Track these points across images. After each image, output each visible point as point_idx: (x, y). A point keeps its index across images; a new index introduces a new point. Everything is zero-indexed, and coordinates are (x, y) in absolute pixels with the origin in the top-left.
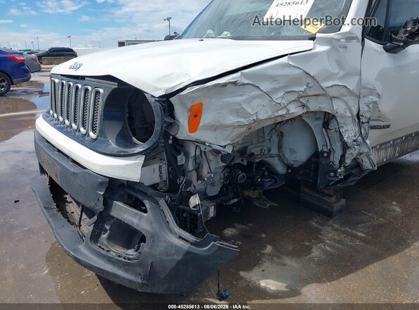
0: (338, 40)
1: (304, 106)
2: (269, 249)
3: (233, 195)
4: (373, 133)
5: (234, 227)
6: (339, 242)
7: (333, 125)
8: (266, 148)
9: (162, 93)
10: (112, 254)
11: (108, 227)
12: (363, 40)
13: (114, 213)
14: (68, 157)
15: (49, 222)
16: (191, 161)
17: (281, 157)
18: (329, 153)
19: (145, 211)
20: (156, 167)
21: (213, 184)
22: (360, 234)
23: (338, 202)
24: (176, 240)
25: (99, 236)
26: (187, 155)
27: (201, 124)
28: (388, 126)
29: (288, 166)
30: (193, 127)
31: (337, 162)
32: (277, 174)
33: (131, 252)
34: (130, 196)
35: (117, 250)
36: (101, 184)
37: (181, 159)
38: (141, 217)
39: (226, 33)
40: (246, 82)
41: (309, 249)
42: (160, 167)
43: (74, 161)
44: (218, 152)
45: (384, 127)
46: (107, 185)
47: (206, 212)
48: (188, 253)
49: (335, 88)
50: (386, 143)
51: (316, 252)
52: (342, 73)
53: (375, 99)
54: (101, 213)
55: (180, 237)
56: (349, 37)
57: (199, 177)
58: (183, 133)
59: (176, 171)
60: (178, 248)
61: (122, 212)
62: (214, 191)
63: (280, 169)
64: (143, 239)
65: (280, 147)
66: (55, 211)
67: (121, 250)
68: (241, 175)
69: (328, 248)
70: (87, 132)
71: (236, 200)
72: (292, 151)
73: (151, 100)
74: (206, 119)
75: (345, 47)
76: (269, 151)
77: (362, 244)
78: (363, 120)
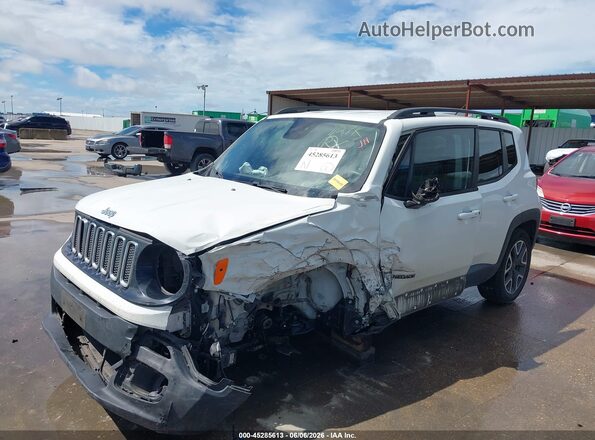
0: (358, 200)
1: (323, 259)
2: (289, 397)
3: (257, 341)
4: (396, 282)
5: (256, 375)
6: (361, 392)
7: (355, 275)
8: (293, 293)
9: (192, 251)
10: (135, 396)
11: (132, 370)
12: (383, 198)
13: (140, 357)
14: (95, 301)
15: (68, 365)
16: (214, 309)
17: (310, 302)
18: (354, 301)
19: (169, 357)
20: (180, 314)
21: (236, 331)
22: (383, 384)
23: (365, 351)
24: (196, 383)
25: (123, 379)
26: (211, 303)
27: (226, 277)
28: (413, 276)
29: (318, 312)
30: (218, 279)
31: (362, 310)
32: (307, 319)
33: (154, 394)
34: (155, 342)
35: (139, 393)
36: (131, 330)
37: (205, 308)
38: (165, 362)
39: (262, 168)
40: (268, 241)
41: (328, 398)
42: (184, 315)
43: (101, 306)
44: (242, 301)
45: (408, 277)
46: (135, 332)
47: (227, 359)
48: (205, 395)
49: (354, 242)
50: (415, 291)
51: (335, 402)
52: (362, 229)
53: (395, 252)
54: (127, 357)
55: (199, 381)
56: (369, 197)
57: (222, 326)
58: (209, 285)
59: (199, 319)
60: (196, 391)
61: (148, 357)
62: (237, 337)
63: (310, 313)
64: (165, 382)
65: (308, 291)
66: (73, 354)
67: (143, 393)
68: (268, 320)
69: (347, 398)
70: (118, 279)
71: (260, 347)
72: (321, 296)
73: (182, 259)
74: (231, 272)
75: (365, 206)
76: (297, 295)
77: (382, 394)
78: (385, 270)
